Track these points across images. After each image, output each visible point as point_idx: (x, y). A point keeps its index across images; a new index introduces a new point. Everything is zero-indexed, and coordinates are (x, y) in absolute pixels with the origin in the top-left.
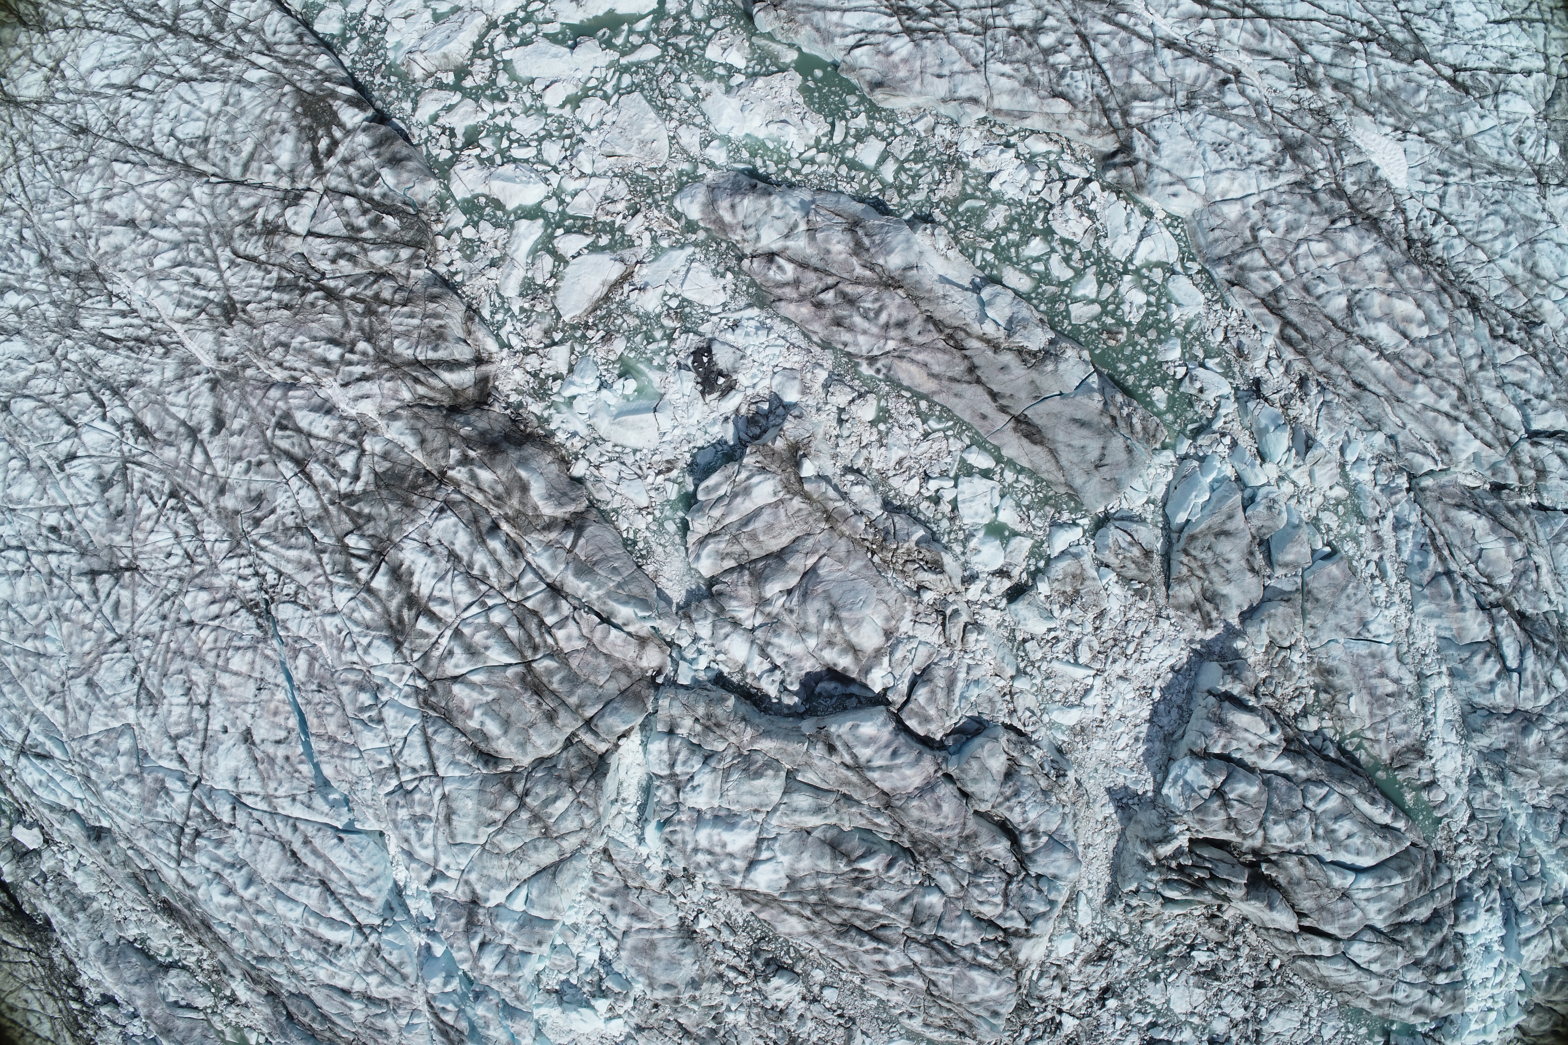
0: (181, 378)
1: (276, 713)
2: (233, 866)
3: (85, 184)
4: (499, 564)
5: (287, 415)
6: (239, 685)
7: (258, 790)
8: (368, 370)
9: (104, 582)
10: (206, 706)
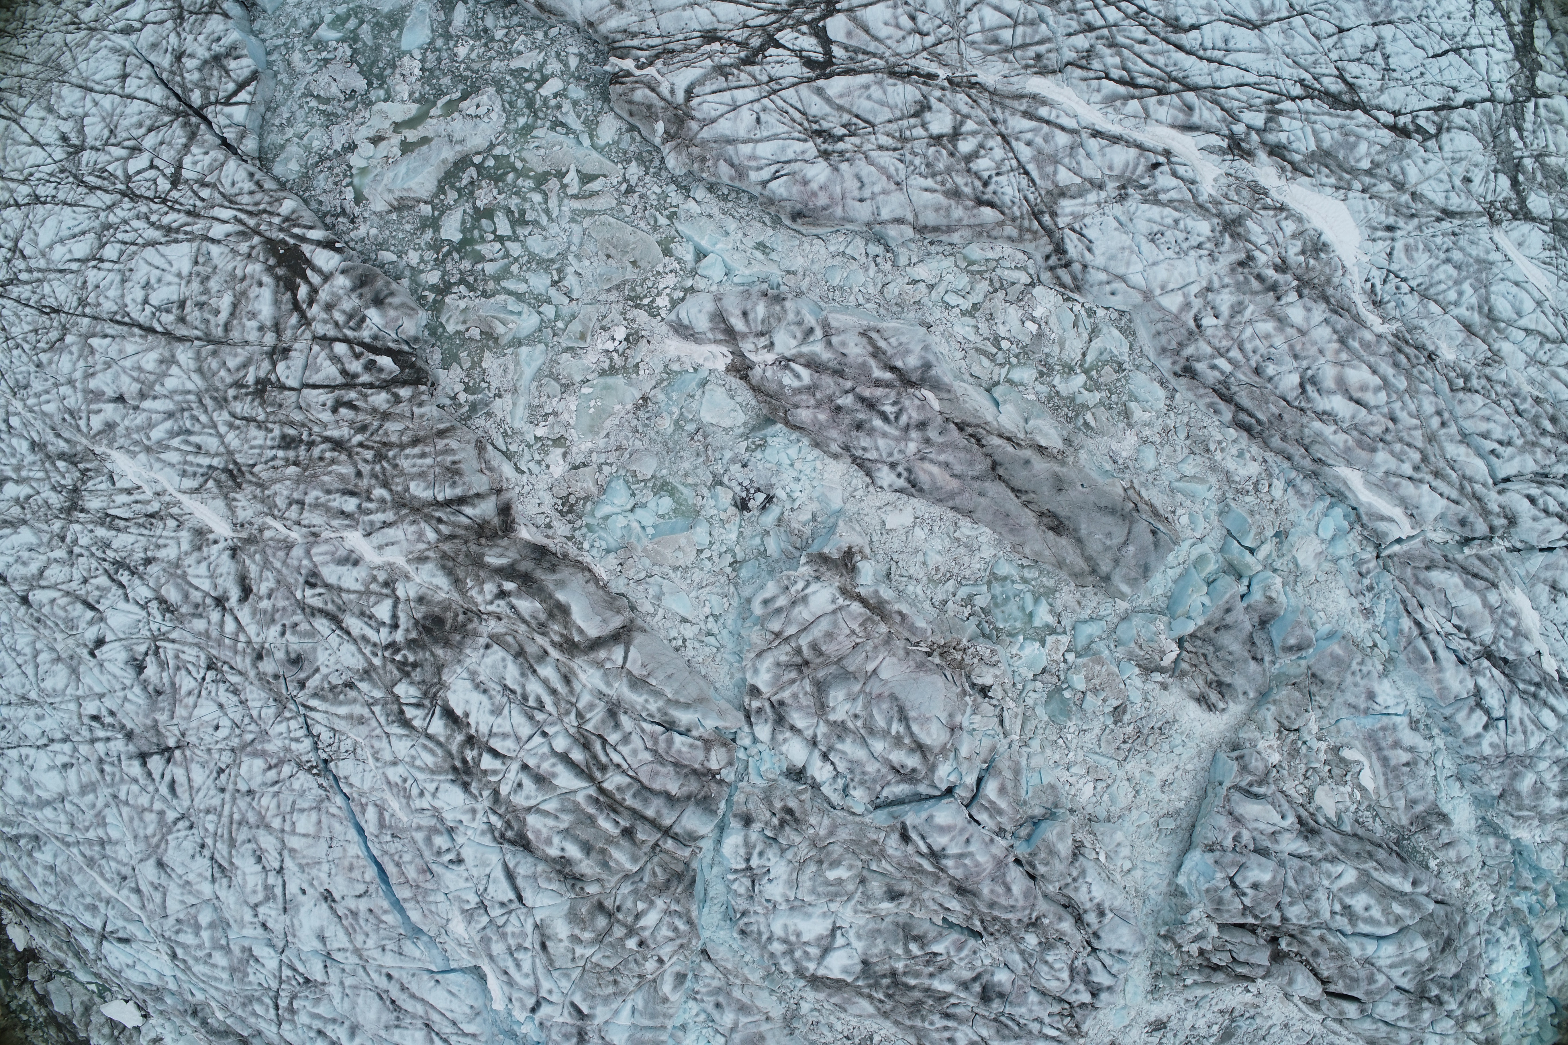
0: (199, 549)
1: (351, 868)
2: (334, 1021)
3: (65, 363)
4: (554, 692)
5: (315, 574)
6: (309, 846)
7: (347, 945)
8: (390, 516)
9: (156, 763)
10: (280, 871)
